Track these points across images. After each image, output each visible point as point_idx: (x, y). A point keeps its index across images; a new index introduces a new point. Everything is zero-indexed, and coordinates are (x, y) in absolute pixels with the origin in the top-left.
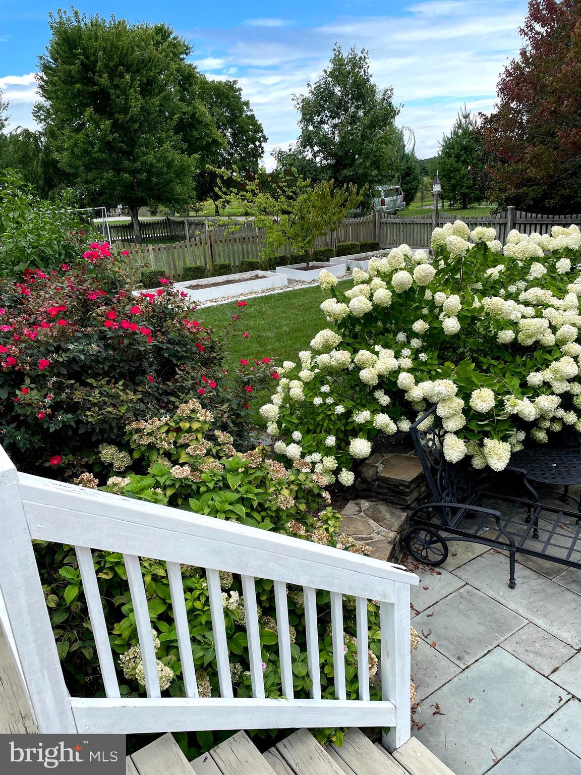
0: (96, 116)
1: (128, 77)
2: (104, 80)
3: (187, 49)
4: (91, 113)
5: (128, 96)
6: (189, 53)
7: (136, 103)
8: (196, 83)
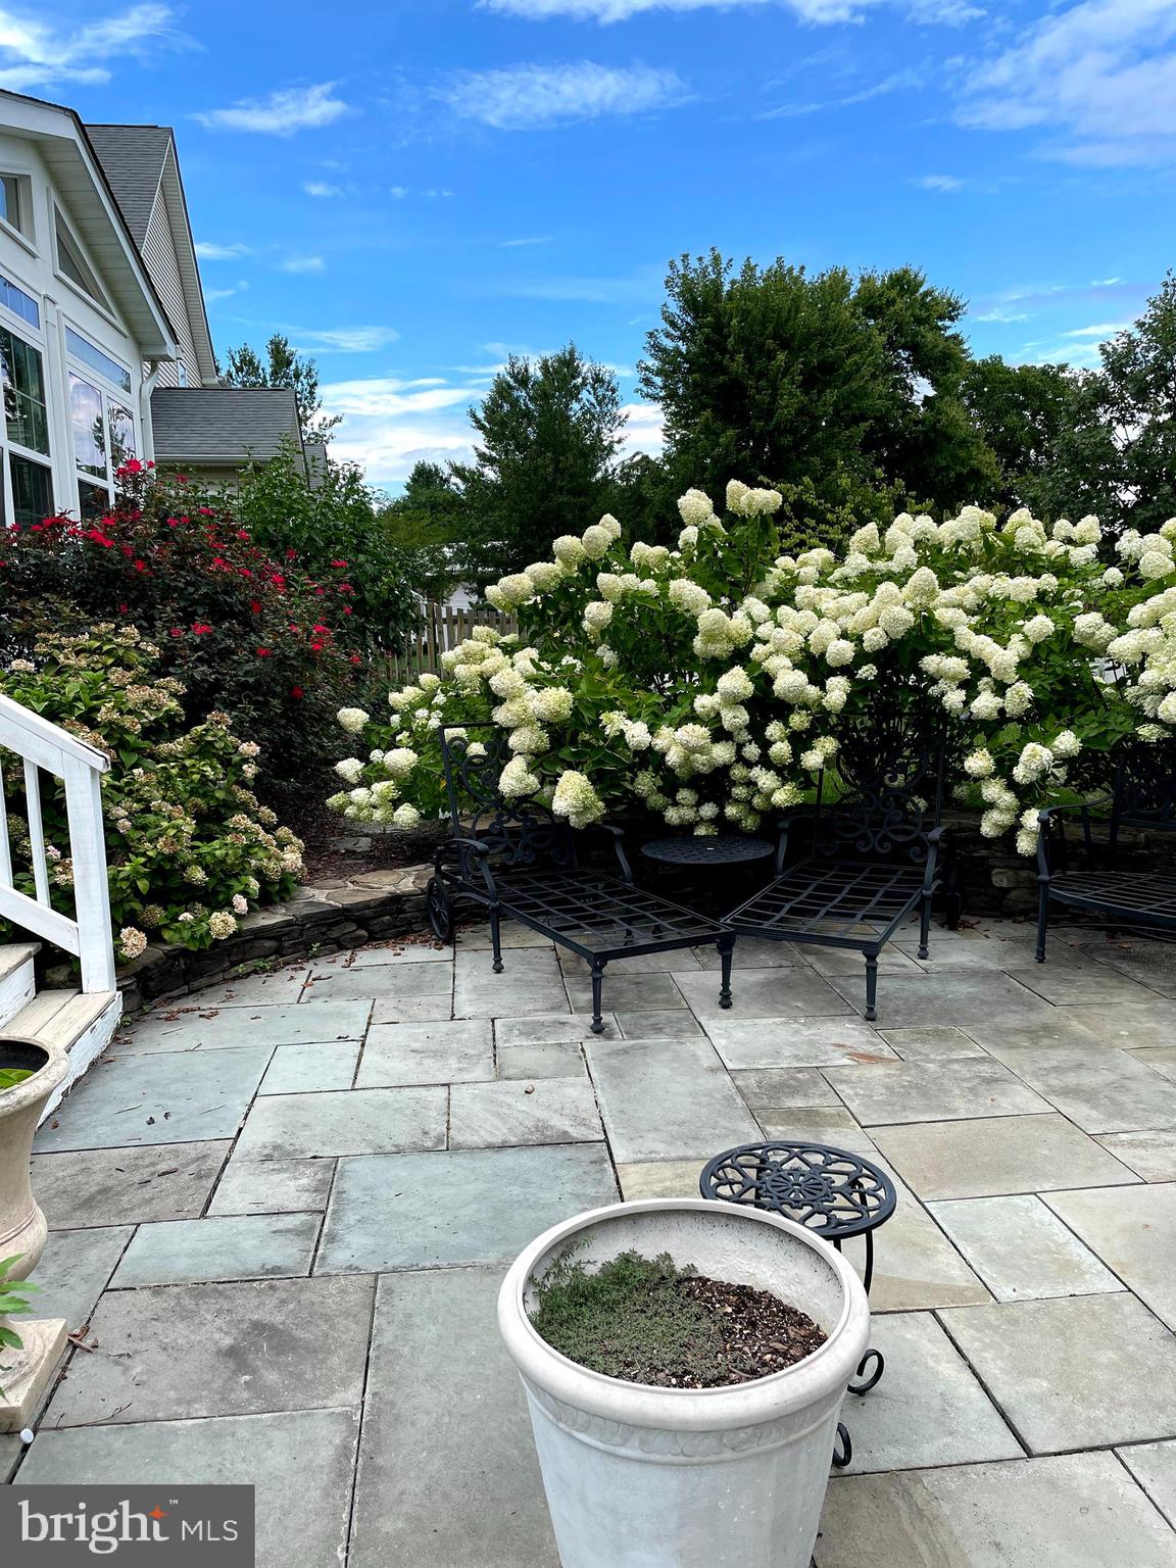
0: (717, 425)
1: (781, 356)
2: (737, 364)
3: (953, 310)
4: (707, 419)
5: (777, 389)
6: (957, 316)
7: (790, 400)
8: (957, 369)
